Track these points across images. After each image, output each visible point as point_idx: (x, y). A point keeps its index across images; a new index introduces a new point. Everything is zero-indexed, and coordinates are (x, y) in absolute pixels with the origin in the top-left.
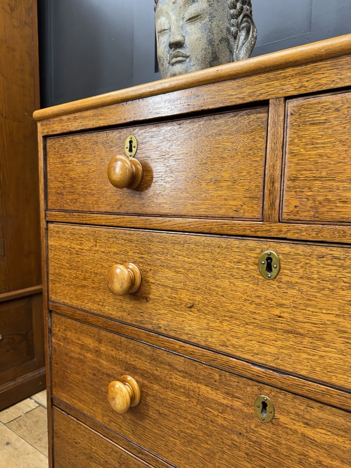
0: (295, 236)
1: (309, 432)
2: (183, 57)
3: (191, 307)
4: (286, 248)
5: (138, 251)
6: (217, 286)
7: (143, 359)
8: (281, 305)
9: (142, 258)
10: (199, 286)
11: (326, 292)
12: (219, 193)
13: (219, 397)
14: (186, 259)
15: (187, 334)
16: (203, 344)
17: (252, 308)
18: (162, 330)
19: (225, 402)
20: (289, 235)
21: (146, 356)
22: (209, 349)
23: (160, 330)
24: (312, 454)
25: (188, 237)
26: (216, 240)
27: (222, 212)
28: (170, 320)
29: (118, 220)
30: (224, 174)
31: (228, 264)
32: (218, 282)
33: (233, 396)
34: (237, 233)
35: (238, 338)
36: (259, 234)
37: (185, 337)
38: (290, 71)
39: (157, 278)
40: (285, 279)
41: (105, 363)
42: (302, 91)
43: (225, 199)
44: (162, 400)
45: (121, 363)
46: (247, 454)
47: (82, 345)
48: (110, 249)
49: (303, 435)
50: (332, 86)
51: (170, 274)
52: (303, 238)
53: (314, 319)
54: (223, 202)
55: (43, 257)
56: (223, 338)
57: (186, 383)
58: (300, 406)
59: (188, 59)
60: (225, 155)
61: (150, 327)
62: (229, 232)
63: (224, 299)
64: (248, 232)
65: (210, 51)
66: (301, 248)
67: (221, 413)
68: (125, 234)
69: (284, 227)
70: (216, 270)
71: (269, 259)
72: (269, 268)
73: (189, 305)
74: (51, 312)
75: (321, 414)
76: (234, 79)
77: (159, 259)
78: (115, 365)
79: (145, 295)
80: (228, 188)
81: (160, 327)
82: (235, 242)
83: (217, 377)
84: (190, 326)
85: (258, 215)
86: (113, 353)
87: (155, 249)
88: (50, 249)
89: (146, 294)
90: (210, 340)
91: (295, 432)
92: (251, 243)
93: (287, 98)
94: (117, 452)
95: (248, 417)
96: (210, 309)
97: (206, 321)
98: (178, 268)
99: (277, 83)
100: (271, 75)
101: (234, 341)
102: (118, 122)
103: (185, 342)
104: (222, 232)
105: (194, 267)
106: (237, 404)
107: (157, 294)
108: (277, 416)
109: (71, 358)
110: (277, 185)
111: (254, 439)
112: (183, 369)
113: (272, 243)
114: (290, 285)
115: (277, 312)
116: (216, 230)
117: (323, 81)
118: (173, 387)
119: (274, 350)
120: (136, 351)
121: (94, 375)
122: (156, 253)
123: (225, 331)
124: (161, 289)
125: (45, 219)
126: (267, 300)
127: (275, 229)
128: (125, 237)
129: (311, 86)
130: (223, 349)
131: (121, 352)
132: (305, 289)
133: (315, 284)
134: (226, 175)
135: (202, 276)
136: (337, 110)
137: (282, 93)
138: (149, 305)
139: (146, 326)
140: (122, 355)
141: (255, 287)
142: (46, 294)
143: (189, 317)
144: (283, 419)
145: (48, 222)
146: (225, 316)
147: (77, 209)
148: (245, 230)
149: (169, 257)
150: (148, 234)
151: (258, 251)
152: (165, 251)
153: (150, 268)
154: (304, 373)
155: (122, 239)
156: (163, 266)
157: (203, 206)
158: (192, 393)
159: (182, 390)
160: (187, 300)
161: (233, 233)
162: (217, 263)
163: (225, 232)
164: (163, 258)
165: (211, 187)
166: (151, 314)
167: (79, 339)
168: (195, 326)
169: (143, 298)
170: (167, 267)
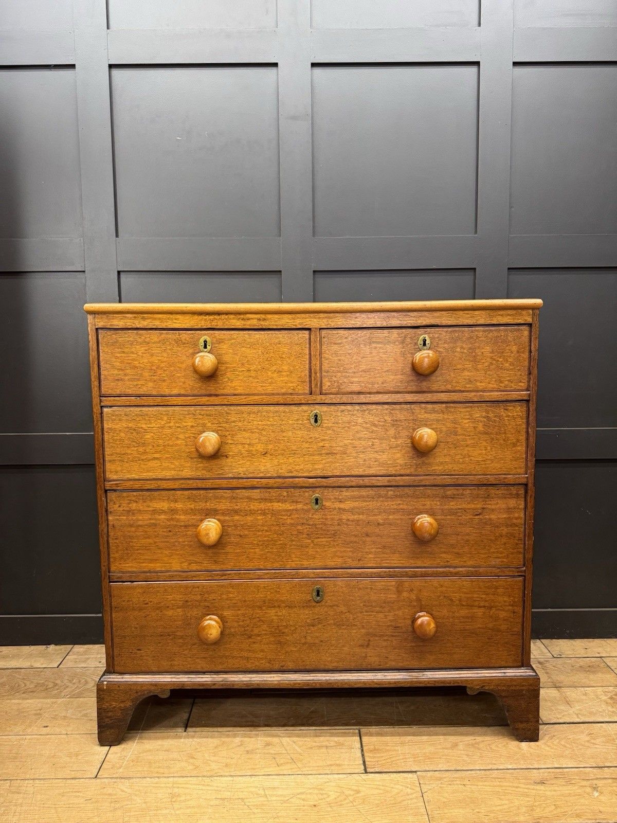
0: (330, 402)
1: (342, 506)
3: (265, 454)
4: (325, 408)
5: (217, 422)
6: (283, 437)
7: (224, 501)
8: (323, 440)
9: (220, 427)
10: (271, 439)
11: (346, 429)
12: (281, 379)
13: (287, 506)
14: (260, 423)
15: (263, 472)
16: (275, 475)
17: (307, 445)
18: (242, 475)
19: (291, 508)
20: (326, 401)
21: (226, 498)
22: (279, 477)
23: (240, 476)
24: (344, 517)
25: (261, 408)
26: (282, 408)
27: (283, 391)
28: (248, 467)
29: (195, 401)
30: (284, 367)
31: (291, 422)
32: (284, 434)
33: (297, 502)
34: (296, 402)
35: (299, 465)
36: (310, 402)
37: (261, 475)
38: (322, 315)
39: (236, 439)
40: (325, 425)
41: (182, 517)
42: (329, 327)
43: (286, 383)
44: (242, 526)
45: (200, 511)
46: (308, 535)
47: (153, 510)
48: (187, 424)
49: (339, 509)
50: (343, 326)
51: (247, 435)
52: (334, 402)
53: (341, 444)
54: (284, 384)
55: (98, 441)
56: (289, 468)
57: (262, 506)
58: (336, 493)
60: (284, 356)
61: (230, 475)
62: (291, 403)
63: (289, 444)
64: (303, 402)
66: (333, 407)
67: (289, 516)
68: (203, 410)
69: (323, 397)
70: (283, 427)
71: (316, 416)
72: (316, 421)
74: (106, 491)
75: (347, 494)
76: (290, 314)
77: (236, 426)
78: (195, 515)
79: (225, 454)
80: (287, 376)
81: (240, 474)
82: (294, 408)
83: (285, 494)
84: (265, 466)
85: (307, 391)
86: (192, 506)
87: (233, 419)
88: (107, 432)
89: (225, 452)
90: (280, 471)
91: (335, 508)
92: (305, 408)
93: (320, 329)
94: (198, 587)
95: (308, 511)
96: (279, 452)
97: (276, 460)
98: (254, 429)
99: (315, 320)
100: (312, 315)
101: (297, 467)
102: (196, 327)
103: (261, 478)
104: (286, 403)
105: (266, 427)
106: (300, 506)
107: (236, 451)
108: (324, 503)
109: (138, 526)
110: (318, 375)
111: (312, 523)
112: (259, 497)
113: (317, 407)
114: (328, 428)
115: (321, 444)
117: (339, 323)
118: (252, 512)
119: (321, 466)
120: (217, 498)
121: (170, 531)
122: (234, 422)
123: (291, 464)
124: (240, 447)
125: (100, 404)
126: (316, 439)
127: (319, 398)
128: (202, 412)
129: (333, 325)
130: (290, 474)
131: (201, 503)
132: (335, 428)
133: (340, 425)
134: (285, 368)
135: (273, 432)
136: (346, 338)
137: (318, 326)
138: (229, 460)
139: (227, 476)
140: (202, 505)
141: (309, 433)
142: (102, 475)
143: (264, 461)
144: (328, 504)
145: (102, 407)
146: (290, 454)
147: (143, 393)
148: (301, 400)
149: (245, 423)
150: (226, 409)
151: (309, 412)
152: (242, 419)
153: (228, 433)
154: (338, 474)
155: (200, 414)
156: (241, 430)
157: (270, 387)
158: (267, 511)
159: (260, 512)
160: (262, 450)
161: (293, 403)
162: (283, 422)
163: (288, 403)
164: (240, 424)
165: (275, 375)
166: (231, 466)
167: (149, 506)
168: (269, 465)
169: (223, 456)
170: (244, 430)
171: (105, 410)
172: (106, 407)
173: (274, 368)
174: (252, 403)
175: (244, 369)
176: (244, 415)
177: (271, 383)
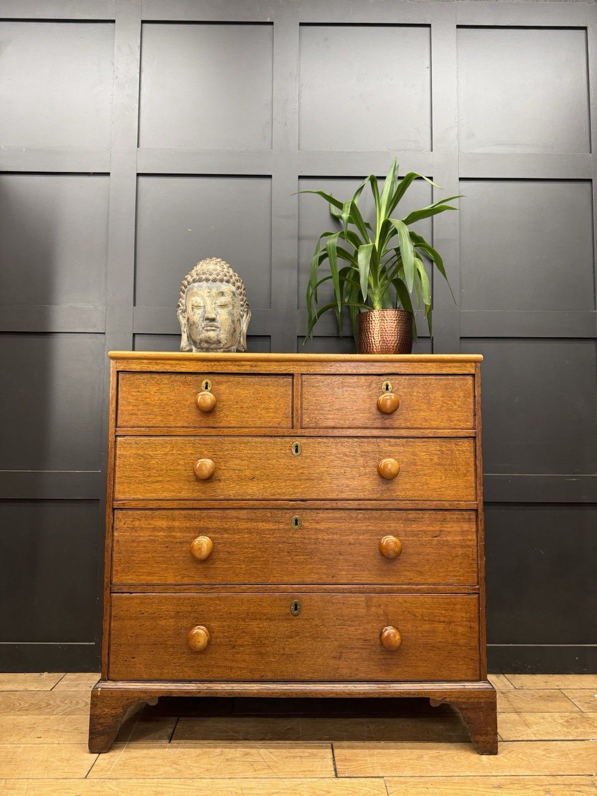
0: (309, 435)
1: (318, 526)
2: (216, 327)
3: (253, 479)
4: (304, 440)
5: (212, 451)
6: (269, 464)
7: (215, 520)
8: (303, 468)
9: (215, 454)
10: (257, 466)
11: (322, 458)
12: (269, 415)
13: (271, 526)
14: (249, 452)
15: (250, 495)
16: (261, 498)
17: (289, 472)
18: (232, 497)
19: (274, 528)
20: (306, 434)
21: (218, 518)
22: (264, 500)
23: (230, 498)
24: (320, 537)
25: (250, 439)
26: (268, 439)
27: (270, 425)
28: (237, 490)
29: (196, 432)
30: (271, 405)
31: (275, 452)
32: (270, 462)
33: (279, 522)
34: (280, 435)
35: (281, 489)
36: (292, 435)
37: (249, 497)
38: (303, 363)
39: (228, 465)
40: (304, 455)
41: (179, 534)
42: (308, 373)
43: (272, 418)
44: (231, 543)
45: (194, 529)
46: (288, 552)
47: (154, 528)
48: (187, 452)
49: (316, 529)
50: (320, 373)
51: (238, 461)
52: (312, 435)
53: (318, 471)
54: (271, 420)
55: (110, 465)
56: (273, 491)
57: (249, 525)
58: (313, 514)
59: (219, 329)
60: (271, 396)
61: (222, 497)
62: (276, 435)
63: (273, 470)
64: (286, 434)
66: (311, 440)
67: (272, 535)
68: (201, 440)
69: (303, 431)
70: (268, 455)
71: (297, 446)
72: (297, 451)
73: (252, 478)
74: (114, 509)
75: (322, 516)
76: (277, 362)
77: (229, 454)
78: (189, 532)
80: (274, 412)
81: (230, 496)
82: (278, 439)
83: (269, 515)
84: (252, 489)
85: (290, 425)
86: (188, 525)
87: (226, 448)
88: (118, 458)
89: (218, 477)
90: (265, 494)
91: (312, 529)
92: (288, 439)
93: (302, 374)
94: (189, 599)
95: (290, 530)
96: (265, 477)
97: (262, 484)
98: (244, 457)
99: (297, 367)
100: (295, 363)
101: (279, 491)
102: (199, 371)
103: (249, 500)
104: (272, 435)
105: (255, 455)
106: (282, 526)
107: (228, 475)
108: (303, 524)
109: (139, 542)
110: (299, 412)
111: (292, 541)
112: (246, 517)
113: (298, 439)
114: (307, 457)
115: (301, 471)
116: (268, 434)
117: (317, 370)
118: (239, 531)
119: (300, 490)
120: (210, 517)
121: (167, 547)
122: (226, 450)
123: (274, 487)
124: (231, 472)
125: (114, 434)
126: (296, 466)
127: (300, 432)
128: (201, 442)
129: (312, 371)
130: (273, 497)
131: (195, 522)
132: (313, 458)
133: (317, 455)
134: (272, 406)
135: (260, 460)
136: (322, 382)
137: (300, 372)
138: (221, 484)
139: (219, 498)
140: (196, 523)
141: (290, 461)
142: (112, 495)
143: (251, 485)
144: (305, 524)
145: (116, 437)
146: (274, 479)
147: (152, 425)
148: (284, 433)
149: (237, 452)
150: (221, 439)
151: (291, 443)
152: (234, 448)
153: (222, 460)
154: (315, 497)
155: (199, 444)
156: (233, 458)
157: (259, 422)
158: (253, 530)
159: (246, 531)
160: (250, 475)
161: (278, 435)
162: (269, 451)
163: (274, 435)
164: (232, 453)
165: (264, 411)
166: (223, 489)
167: (150, 524)
168: (255, 489)
169: (216, 480)
170: (236, 458)
171: (119, 439)
172: (120, 436)
173: (263, 406)
174: (243, 435)
175: (238, 406)
176: (235, 445)
177: (260, 418)
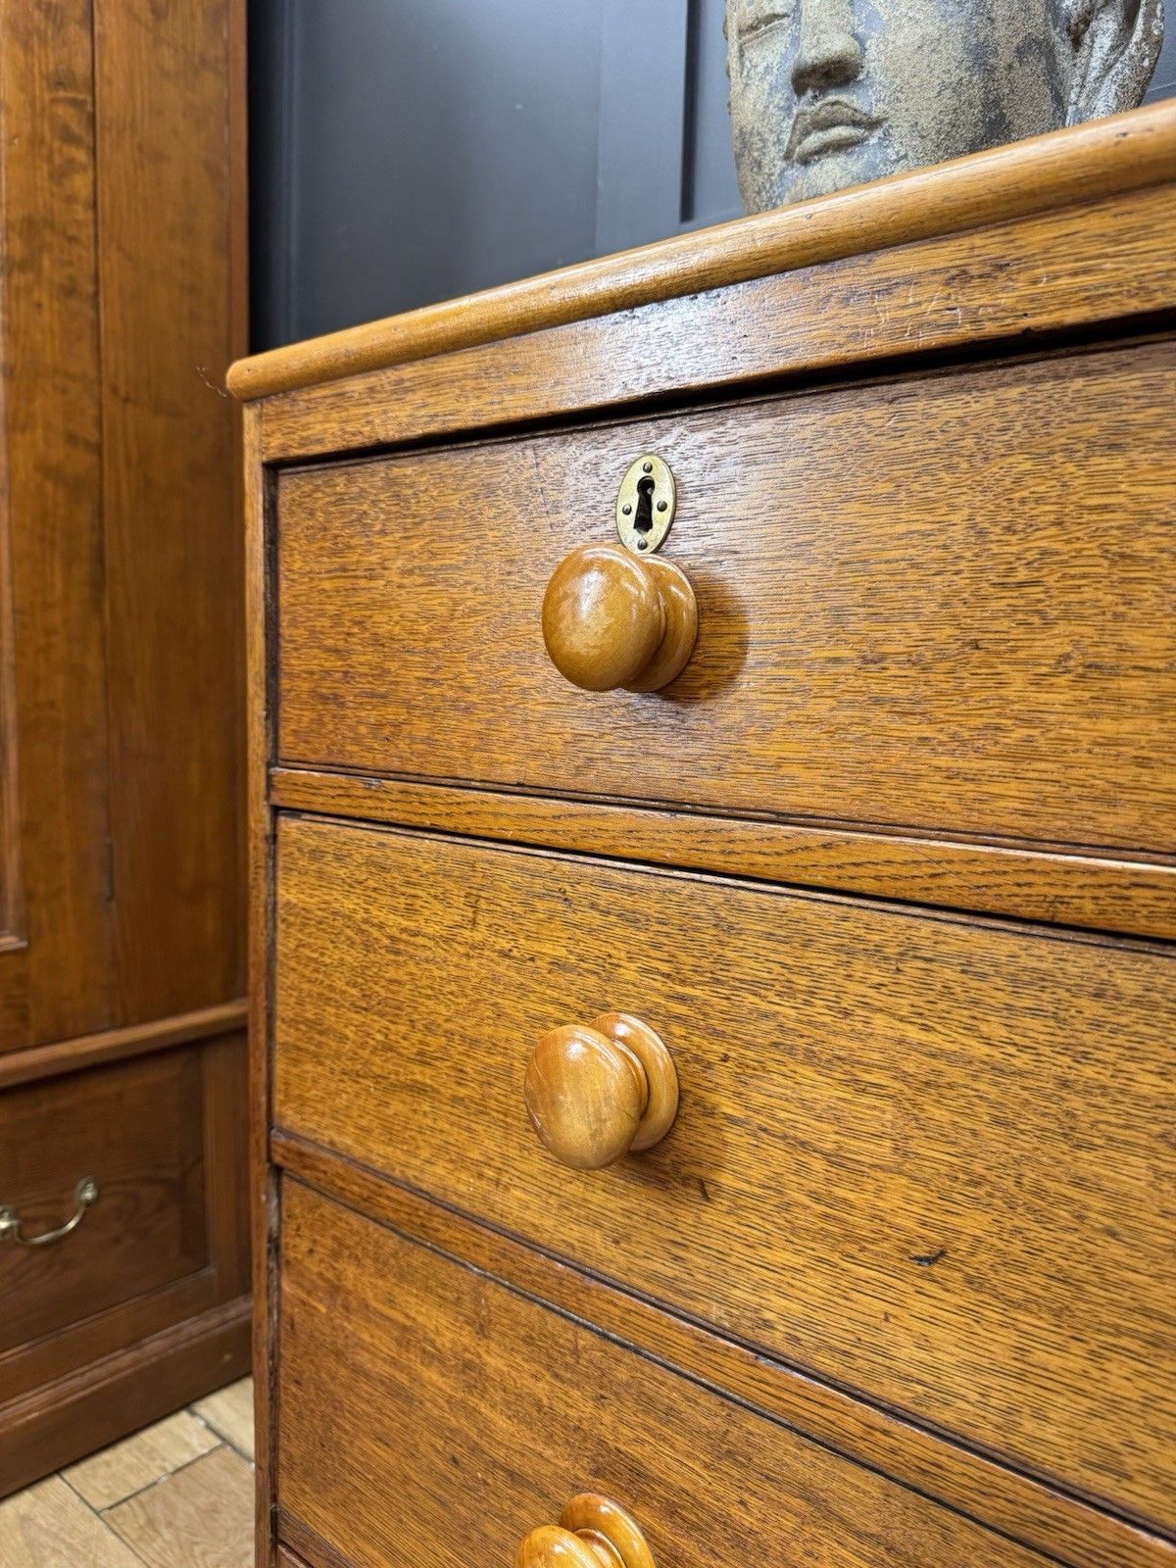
2: (855, 124)
3: (931, 1260)
5: (665, 968)
6: (1079, 1182)
7: (681, 1442)
9: (682, 999)
10: (979, 1168)
12: (1107, 727)
14: (914, 1034)
15: (907, 1379)
16: (989, 1437)
18: (775, 1339)
21: (695, 1433)
22: (1021, 1468)
25: (927, 928)
26: (1082, 960)
27: (1117, 822)
28: (818, 1301)
29: (575, 826)
30: (1133, 638)
32: (1087, 1163)
37: (894, 1392)
39: (759, 1099)
41: (501, 1422)
43: (1142, 762)
45: (574, 1437)
47: (405, 1328)
48: (536, 946)
51: (825, 1091)
54: (1126, 774)
55: (255, 951)
56: (1100, 1430)
59: (878, 133)
60: (1141, 546)
61: (716, 1312)
63: (1117, 1251)
65: (976, 93)
68: (607, 884)
70: (1076, 1103)
73: (921, 1251)
74: (278, 1171)
77: (766, 1016)
78: (550, 1439)
79: (695, 1170)
80: (1159, 705)
81: (767, 1325)
84: (924, 1343)
86: (541, 1389)
87: (749, 968)
88: (284, 920)
89: (699, 1164)
90: (1029, 1426)
96: (1034, 1282)
97: (1011, 1338)
98: (868, 1067)
103: (893, 1412)
104: (1121, 923)
105: (955, 1074)
107: (758, 1173)
109: (357, 1370)
112: (874, 1529)
116: (1088, 910)
120: (648, 1403)
121: (455, 1461)
122: (756, 986)
123: (1114, 1404)
124: (778, 1154)
125: (268, 797)
128: (604, 898)
130: (1103, 1484)
131: (576, 1393)
134: (1147, 643)
135: (997, 1121)
138: (717, 1216)
139: (698, 1308)
140: (579, 1406)
142: (263, 1099)
143: (920, 1305)
145: (276, 811)
146: (1118, 1331)
147: (396, 764)
149: (819, 1012)
150: (716, 897)
152: (803, 982)
153: (720, 1049)
155: (593, 906)
156: (791, 1051)
157: (1013, 788)
160: (910, 1224)
162: (1089, 1071)
163: (1141, 925)
164: (787, 1011)
165: (1060, 696)
166: (722, 1257)
167: (391, 1302)
168: (949, 1350)
169: (686, 1181)
170: (810, 1058)
171: (289, 826)
172: (295, 812)
173: (1053, 644)
174: (868, 886)
176: (811, 957)
177: (1026, 753)
